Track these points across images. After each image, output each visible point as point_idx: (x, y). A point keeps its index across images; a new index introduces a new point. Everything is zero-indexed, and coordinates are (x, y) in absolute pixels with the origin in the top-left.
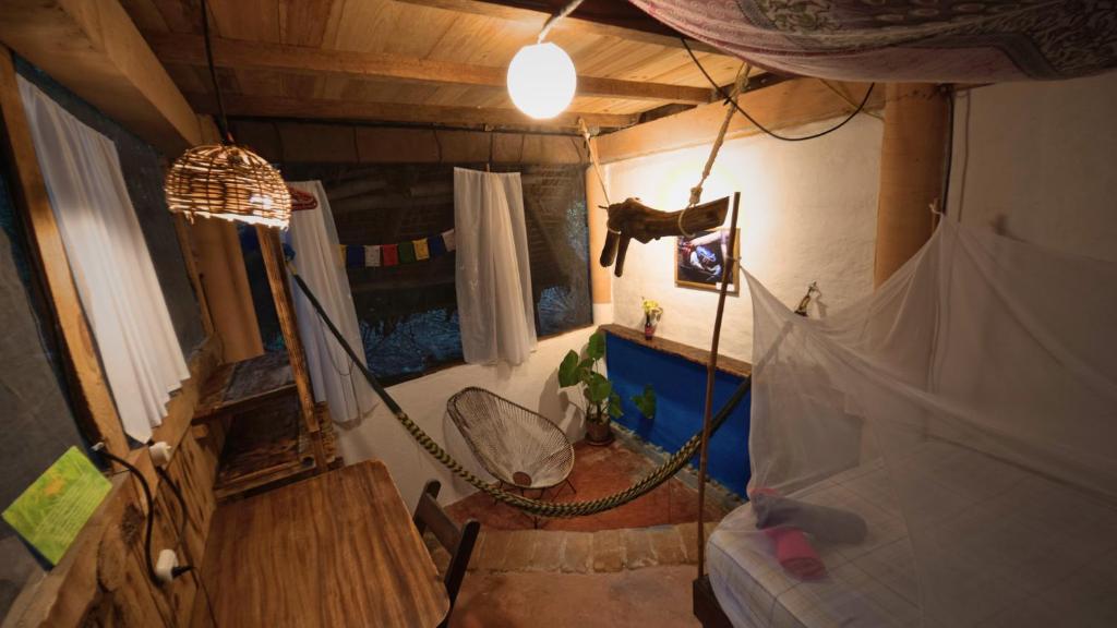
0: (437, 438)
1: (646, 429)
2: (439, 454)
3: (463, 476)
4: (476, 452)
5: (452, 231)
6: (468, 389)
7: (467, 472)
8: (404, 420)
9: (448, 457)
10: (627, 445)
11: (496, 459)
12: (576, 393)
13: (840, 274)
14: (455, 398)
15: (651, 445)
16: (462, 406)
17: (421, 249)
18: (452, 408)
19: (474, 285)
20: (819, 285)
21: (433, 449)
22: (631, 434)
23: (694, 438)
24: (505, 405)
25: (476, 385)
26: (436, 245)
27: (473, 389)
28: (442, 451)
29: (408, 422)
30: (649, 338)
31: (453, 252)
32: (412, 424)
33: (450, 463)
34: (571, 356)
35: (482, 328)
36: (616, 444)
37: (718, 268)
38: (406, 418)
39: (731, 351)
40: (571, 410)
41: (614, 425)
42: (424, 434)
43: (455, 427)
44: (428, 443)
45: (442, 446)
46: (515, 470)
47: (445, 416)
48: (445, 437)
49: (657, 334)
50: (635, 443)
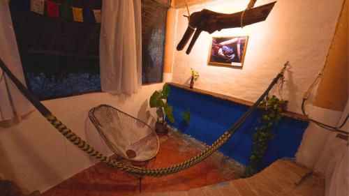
0: (81, 134)
1: (183, 127)
2: (81, 144)
3: (98, 158)
4: (107, 141)
5: (100, 11)
6: (102, 106)
7: (101, 155)
8: (53, 121)
9: (89, 146)
10: (174, 134)
11: (117, 144)
12: (153, 111)
13: (305, 57)
14: (95, 109)
15: (186, 135)
16: (97, 114)
17: (78, 14)
18: (91, 115)
19: (111, 47)
20: (291, 63)
21: (77, 142)
22: (176, 130)
23: (226, 133)
24: (123, 115)
25: (107, 104)
26: (89, 16)
27: (105, 105)
28: (84, 142)
29: (57, 123)
30: (191, 87)
31: (100, 24)
32: (61, 124)
33: (89, 150)
34: (156, 93)
35: (114, 73)
36: (169, 134)
37: (233, 56)
38: (55, 119)
39: (233, 94)
40: (151, 118)
41: (168, 126)
42: (70, 131)
43: (93, 126)
44: (73, 138)
45: (83, 138)
46: (127, 149)
47: (87, 120)
48: (86, 133)
49: (194, 87)
50: (178, 134)
